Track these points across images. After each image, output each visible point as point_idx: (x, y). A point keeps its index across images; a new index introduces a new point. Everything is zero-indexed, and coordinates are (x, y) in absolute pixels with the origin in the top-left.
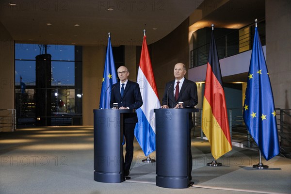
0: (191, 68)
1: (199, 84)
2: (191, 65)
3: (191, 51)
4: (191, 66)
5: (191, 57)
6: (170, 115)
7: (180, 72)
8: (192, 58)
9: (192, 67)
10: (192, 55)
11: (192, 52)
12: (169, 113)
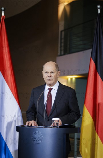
0: (61, 55)
1: (72, 79)
2: (61, 50)
3: (61, 31)
4: (61, 53)
5: (61, 39)
6: (39, 136)
7: (53, 75)
8: (63, 41)
9: (63, 53)
10: (63, 37)
11: (63, 33)
12: (39, 133)
